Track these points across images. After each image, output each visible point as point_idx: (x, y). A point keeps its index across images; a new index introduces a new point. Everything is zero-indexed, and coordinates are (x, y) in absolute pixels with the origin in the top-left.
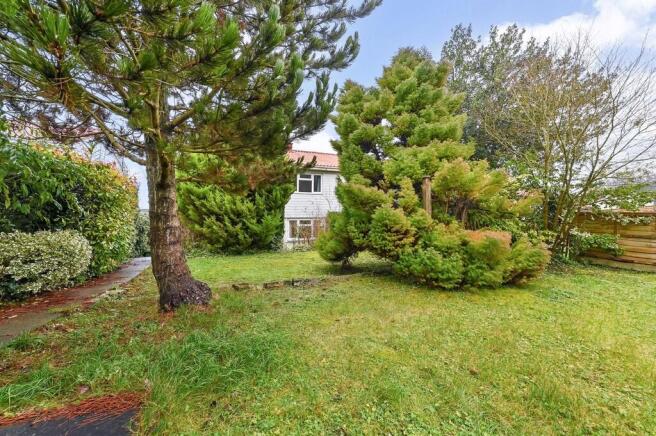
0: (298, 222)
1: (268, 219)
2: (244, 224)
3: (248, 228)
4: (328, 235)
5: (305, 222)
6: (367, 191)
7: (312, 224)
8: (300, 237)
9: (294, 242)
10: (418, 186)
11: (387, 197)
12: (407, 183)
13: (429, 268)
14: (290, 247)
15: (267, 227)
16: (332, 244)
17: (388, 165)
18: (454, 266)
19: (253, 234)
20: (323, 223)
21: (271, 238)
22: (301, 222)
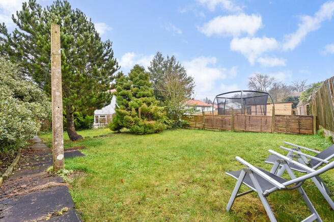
0: (99, 117)
1: (88, 117)
2: (77, 119)
3: (79, 120)
4: (112, 122)
5: (103, 116)
6: (123, 111)
7: (106, 117)
8: (100, 123)
9: (98, 125)
10: (137, 110)
11: (128, 113)
12: (133, 109)
13: (137, 130)
14: (97, 127)
15: (88, 120)
16: (113, 125)
17: (130, 103)
18: (141, 129)
19: (82, 123)
20: (111, 117)
21: (89, 124)
22: (101, 116)
